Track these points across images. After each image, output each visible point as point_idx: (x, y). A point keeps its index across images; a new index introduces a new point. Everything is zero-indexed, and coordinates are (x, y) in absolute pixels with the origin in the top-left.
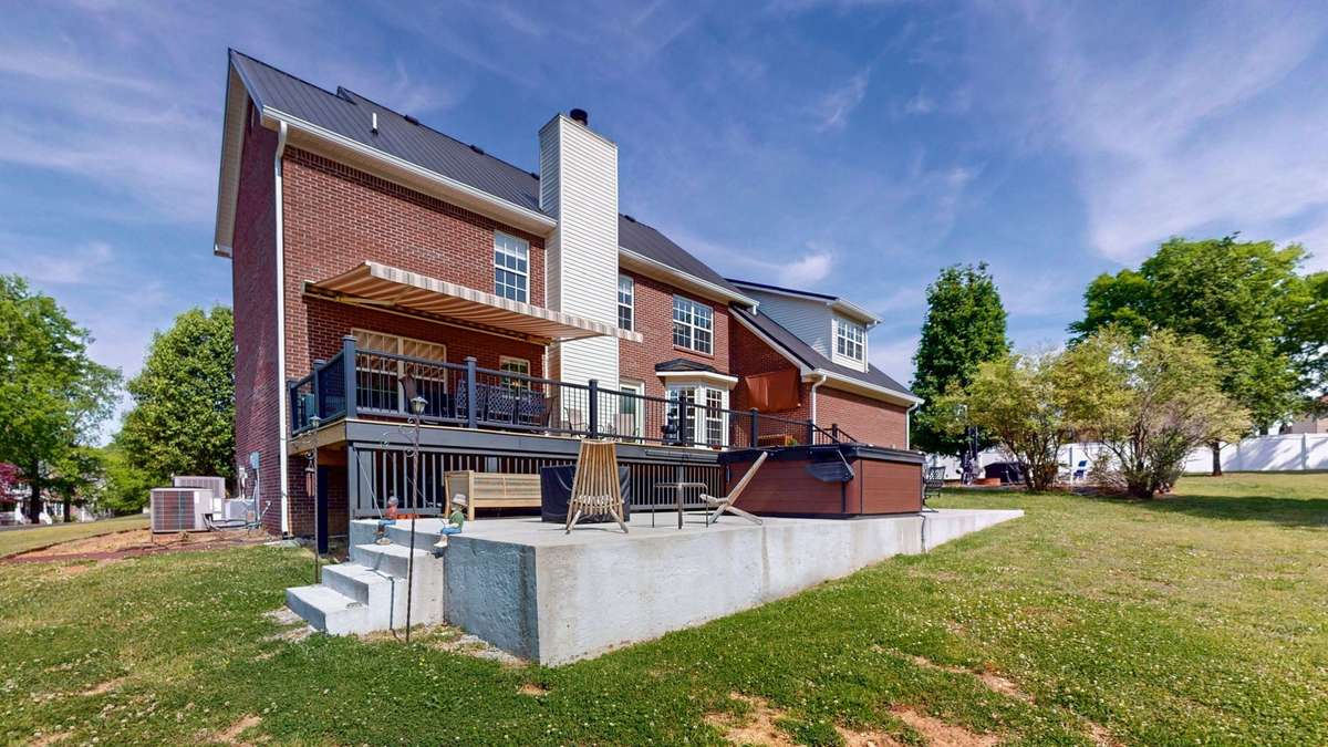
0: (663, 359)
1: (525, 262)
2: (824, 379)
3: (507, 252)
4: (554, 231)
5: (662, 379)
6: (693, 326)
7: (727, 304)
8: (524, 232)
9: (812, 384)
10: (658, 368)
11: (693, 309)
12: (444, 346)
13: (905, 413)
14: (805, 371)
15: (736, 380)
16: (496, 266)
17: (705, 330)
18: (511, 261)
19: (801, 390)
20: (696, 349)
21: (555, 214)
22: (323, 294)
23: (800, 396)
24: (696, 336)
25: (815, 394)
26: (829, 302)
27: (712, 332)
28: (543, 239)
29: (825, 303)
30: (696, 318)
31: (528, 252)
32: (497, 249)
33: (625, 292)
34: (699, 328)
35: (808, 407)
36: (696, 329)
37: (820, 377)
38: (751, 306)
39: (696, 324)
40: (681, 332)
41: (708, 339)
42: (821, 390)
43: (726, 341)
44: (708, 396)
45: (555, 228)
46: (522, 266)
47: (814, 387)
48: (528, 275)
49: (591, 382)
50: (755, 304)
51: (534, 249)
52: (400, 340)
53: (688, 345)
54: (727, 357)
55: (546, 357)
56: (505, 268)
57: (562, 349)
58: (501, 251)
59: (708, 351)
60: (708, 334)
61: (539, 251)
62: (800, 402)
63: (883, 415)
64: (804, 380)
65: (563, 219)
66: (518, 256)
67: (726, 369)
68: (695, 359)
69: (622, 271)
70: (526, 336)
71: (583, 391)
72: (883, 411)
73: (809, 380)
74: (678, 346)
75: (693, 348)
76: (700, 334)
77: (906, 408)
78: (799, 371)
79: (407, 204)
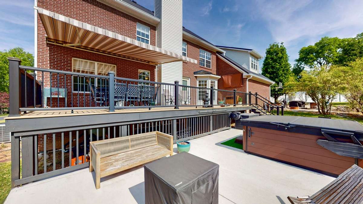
0: (197, 70)
1: (149, 35)
2: (252, 77)
3: (141, 31)
4: (159, 24)
5: (196, 77)
6: (205, 59)
7: (216, 52)
8: (148, 24)
9: (247, 78)
10: (195, 73)
11: (205, 53)
12: (116, 66)
13: (269, 87)
14: (245, 74)
15: (220, 77)
16: (137, 35)
17: (209, 60)
18: (143, 34)
19: (243, 81)
20: (206, 67)
21: (160, 17)
22: (57, 43)
23: (242, 82)
24: (206, 63)
25: (248, 82)
26: (249, 51)
27: (211, 61)
28: (155, 27)
29: (248, 52)
30: (206, 57)
31: (150, 31)
32: (137, 29)
33: (184, 47)
34: (207, 60)
35: (245, 86)
36: (206, 60)
37: (250, 76)
38: (223, 53)
39: (206, 58)
40: (202, 61)
41: (210, 64)
42: (250, 80)
43: (215, 64)
44: (211, 83)
45: (160, 22)
46: (147, 36)
47: (247, 79)
48: (149, 40)
49: (176, 82)
50: (224, 52)
51: (152, 30)
52: (96, 63)
53: (204, 66)
54: (216, 69)
55: (156, 70)
56: (141, 37)
57: (162, 67)
58: (140, 31)
59: (210, 67)
60: (210, 62)
61: (154, 31)
62: (242, 84)
63: (264, 88)
64: (244, 77)
65: (163, 19)
66: (146, 33)
67: (215, 73)
68: (206, 70)
69: (184, 40)
70: (149, 62)
71: (172, 86)
72: (264, 86)
73: (246, 77)
74: (201, 66)
75: (205, 67)
76: (207, 62)
77: (269, 85)
78: (242, 74)
79: (100, 9)
